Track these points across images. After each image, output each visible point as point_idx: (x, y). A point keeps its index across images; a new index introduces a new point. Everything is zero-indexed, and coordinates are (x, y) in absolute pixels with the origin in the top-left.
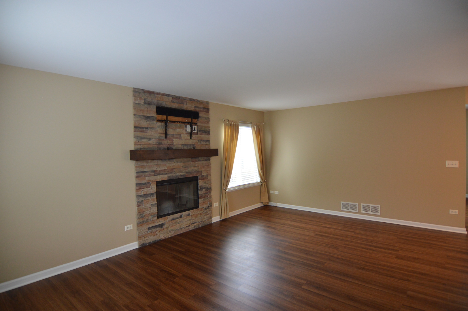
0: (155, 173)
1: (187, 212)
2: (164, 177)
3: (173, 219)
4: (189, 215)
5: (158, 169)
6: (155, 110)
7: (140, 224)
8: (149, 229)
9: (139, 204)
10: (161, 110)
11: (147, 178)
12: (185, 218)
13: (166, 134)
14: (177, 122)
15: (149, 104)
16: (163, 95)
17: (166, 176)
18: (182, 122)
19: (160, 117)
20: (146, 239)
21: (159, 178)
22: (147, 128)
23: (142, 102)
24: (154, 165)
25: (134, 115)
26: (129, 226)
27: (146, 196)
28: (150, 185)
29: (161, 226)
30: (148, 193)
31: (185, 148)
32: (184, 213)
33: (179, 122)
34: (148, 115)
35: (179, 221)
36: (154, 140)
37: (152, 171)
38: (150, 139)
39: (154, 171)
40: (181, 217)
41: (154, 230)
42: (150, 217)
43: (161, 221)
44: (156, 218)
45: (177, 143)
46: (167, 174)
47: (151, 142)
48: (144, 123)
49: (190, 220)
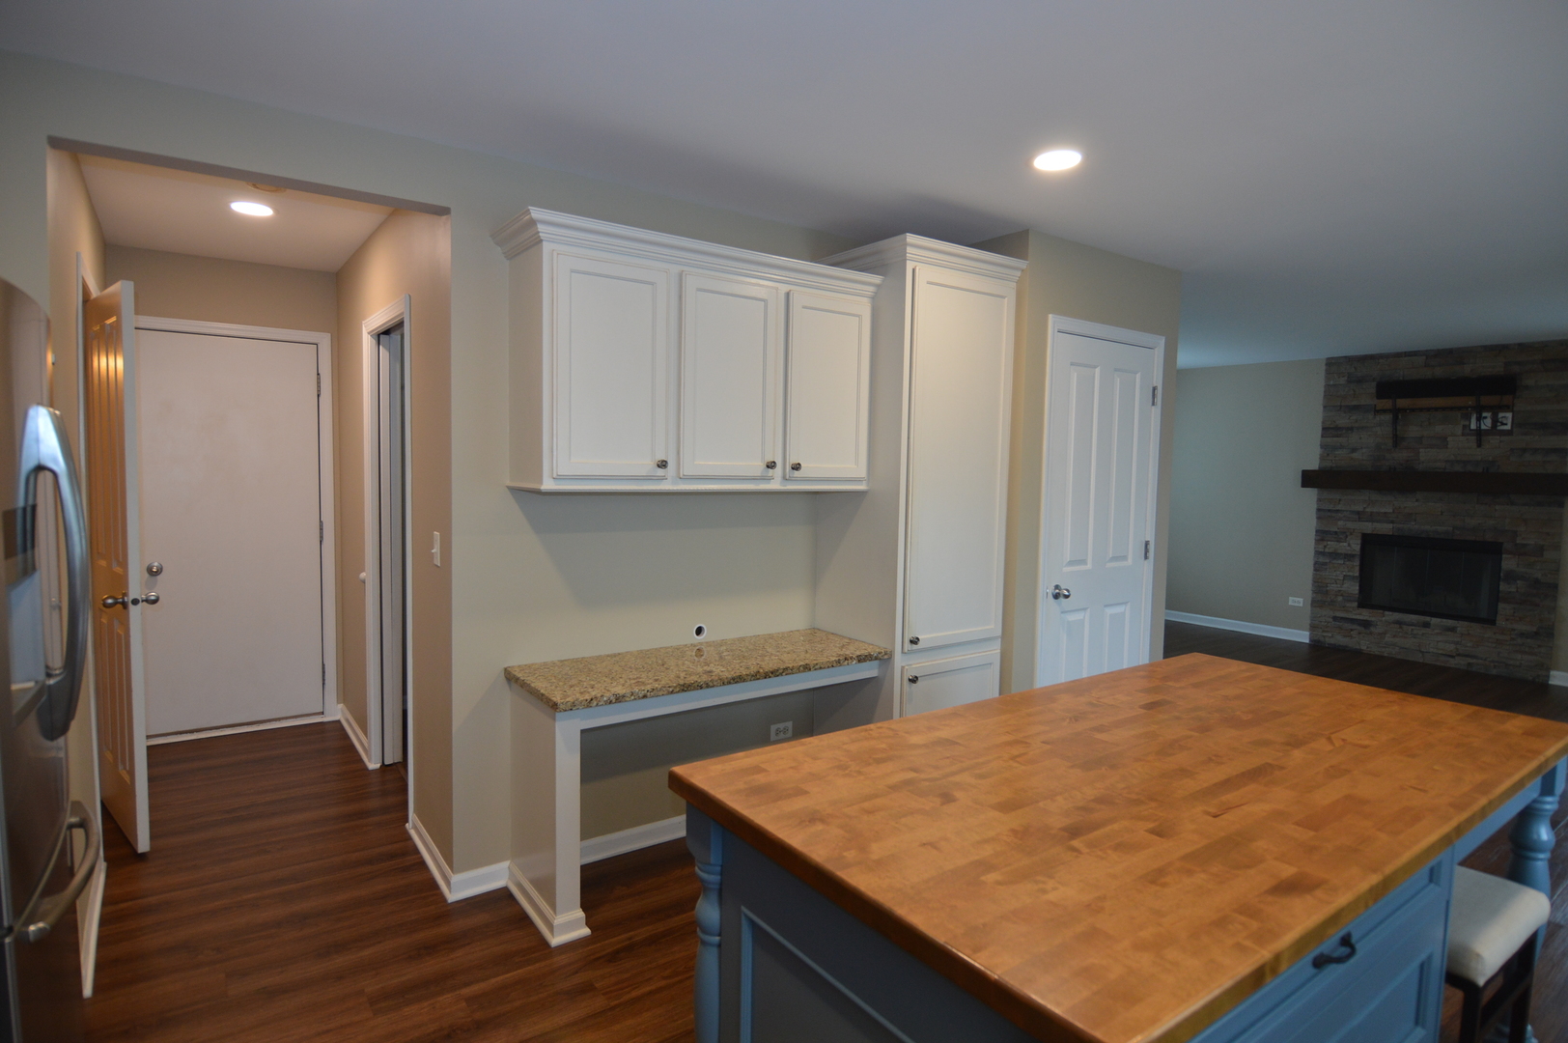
0: (1360, 516)
1: (1450, 623)
2: (1384, 528)
3: (1399, 623)
4: (1453, 629)
5: (1368, 510)
6: (1374, 391)
7: (1316, 603)
8: (1335, 618)
9: (1318, 567)
10: (1388, 389)
11: (1340, 523)
12: (1436, 631)
13: (1397, 440)
14: (1436, 409)
15: (1360, 381)
16: (1398, 355)
17: (1391, 526)
18: (1452, 409)
19: (1387, 403)
20: (1325, 634)
21: (1368, 527)
22: (1351, 429)
23: (1343, 381)
24: (1359, 501)
25: (1325, 407)
26: (1297, 599)
27: (1335, 555)
28: (1347, 537)
29: (1366, 624)
30: (1339, 551)
31: (1458, 468)
32: (1434, 621)
33: (1444, 409)
34: (1355, 403)
35: (1415, 632)
36: (1364, 450)
37: (1353, 512)
38: (1354, 450)
39: (1358, 513)
40: (1426, 625)
41: (1348, 626)
42: (1340, 599)
43: (1365, 614)
44: (1356, 604)
45: (1429, 458)
46: (1392, 522)
47: (1355, 455)
48: (1343, 421)
49: (1457, 643)
